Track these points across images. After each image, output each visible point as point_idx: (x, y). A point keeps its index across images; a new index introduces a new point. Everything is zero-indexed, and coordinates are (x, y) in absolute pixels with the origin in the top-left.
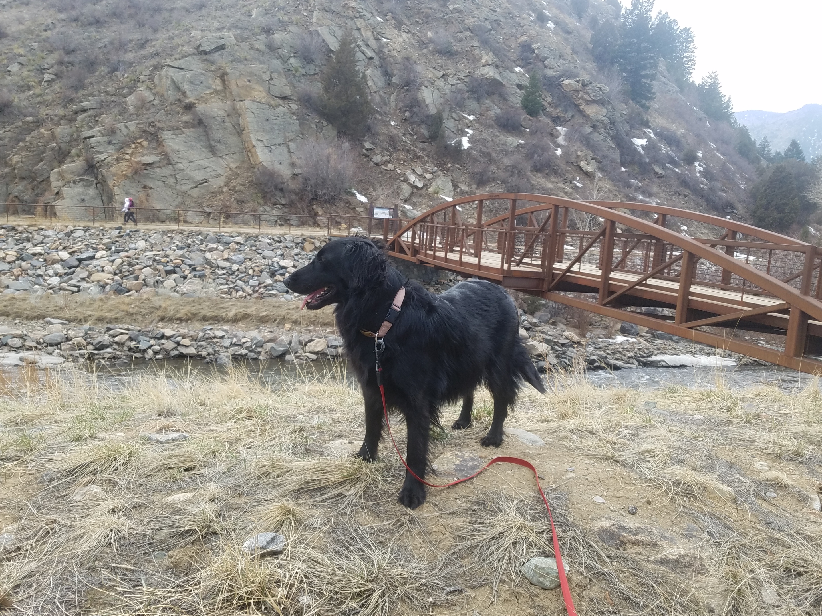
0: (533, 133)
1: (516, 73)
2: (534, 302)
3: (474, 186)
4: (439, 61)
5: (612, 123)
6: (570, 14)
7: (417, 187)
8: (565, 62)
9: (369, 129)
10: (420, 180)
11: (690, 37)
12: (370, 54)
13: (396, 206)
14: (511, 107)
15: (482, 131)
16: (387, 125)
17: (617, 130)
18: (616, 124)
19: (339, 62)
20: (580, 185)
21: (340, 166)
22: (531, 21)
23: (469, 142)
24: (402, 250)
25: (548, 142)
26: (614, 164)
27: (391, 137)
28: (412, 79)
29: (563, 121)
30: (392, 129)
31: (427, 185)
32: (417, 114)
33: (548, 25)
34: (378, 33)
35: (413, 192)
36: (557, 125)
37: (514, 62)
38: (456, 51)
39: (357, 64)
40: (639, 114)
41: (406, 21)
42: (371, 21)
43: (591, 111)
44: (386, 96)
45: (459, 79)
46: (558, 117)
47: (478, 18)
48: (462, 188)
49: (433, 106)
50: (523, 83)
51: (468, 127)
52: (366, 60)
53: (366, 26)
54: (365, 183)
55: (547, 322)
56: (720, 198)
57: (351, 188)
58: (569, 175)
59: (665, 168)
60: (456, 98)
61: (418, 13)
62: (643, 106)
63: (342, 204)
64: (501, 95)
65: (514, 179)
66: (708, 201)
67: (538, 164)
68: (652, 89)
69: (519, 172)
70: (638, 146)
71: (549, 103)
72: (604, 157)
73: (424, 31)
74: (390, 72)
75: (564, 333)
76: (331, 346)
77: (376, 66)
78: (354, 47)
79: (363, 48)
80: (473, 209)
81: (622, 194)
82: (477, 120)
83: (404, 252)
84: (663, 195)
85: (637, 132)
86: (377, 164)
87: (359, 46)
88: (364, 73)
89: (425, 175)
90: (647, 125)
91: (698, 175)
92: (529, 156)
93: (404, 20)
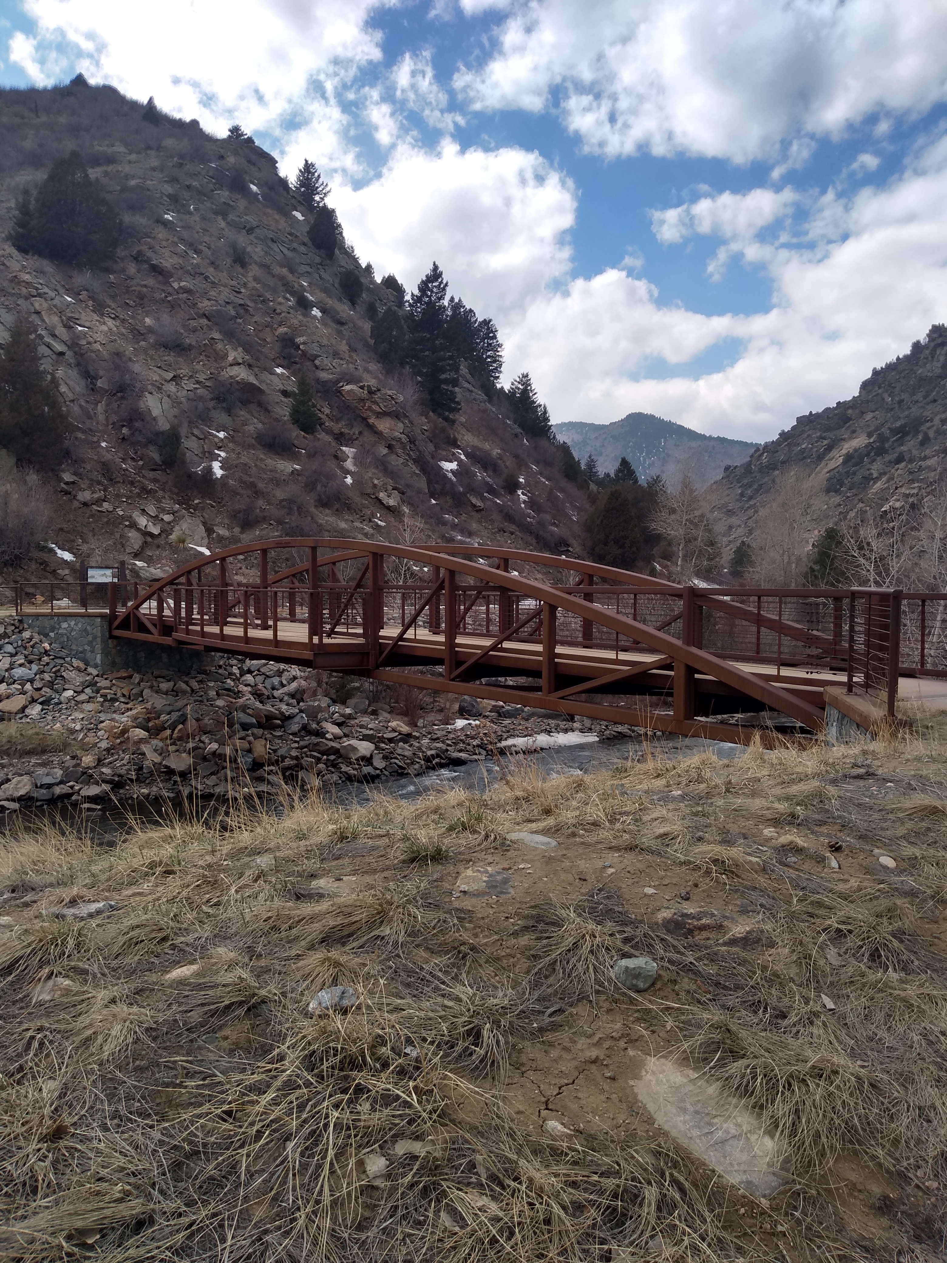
0: (311, 455)
1: (278, 375)
2: (343, 686)
3: (237, 530)
4: (166, 358)
5: (412, 441)
6: (340, 300)
7: (151, 535)
8: (342, 362)
9: (67, 454)
10: (155, 524)
11: (492, 332)
12: (59, 347)
13: (123, 563)
14: (277, 420)
15: (239, 453)
16: (96, 448)
17: (420, 451)
18: (417, 443)
19: (12, 360)
20: (383, 524)
21: (26, 510)
22: (291, 307)
23: (221, 468)
24: (142, 628)
25: (333, 466)
26: (421, 496)
27: (104, 464)
28: (129, 382)
29: (349, 440)
30: (105, 453)
31: (166, 530)
32: (140, 431)
33: (313, 313)
34: (69, 319)
35: (146, 542)
36: (342, 445)
37: (273, 360)
38: (190, 345)
39: (41, 362)
40: (443, 430)
41: (109, 301)
42: (56, 302)
43: (384, 425)
44: (90, 407)
45: (198, 382)
46: (342, 434)
47: (216, 301)
48: (221, 532)
49: (164, 418)
50: (289, 389)
51: (219, 448)
52: (54, 357)
53: (50, 309)
54: (68, 532)
55: (365, 712)
56: (552, 534)
57: (46, 541)
58: (366, 510)
59: (483, 499)
60: (196, 408)
61: (128, 292)
62: (447, 419)
63: (34, 566)
64: (260, 404)
65: (293, 518)
66: (538, 538)
67: (323, 496)
68: (456, 397)
69: (299, 508)
70: (447, 471)
71: (327, 415)
72: (408, 486)
73: (139, 317)
74: (92, 373)
75: (390, 724)
76: (42, 786)
77: (70, 365)
78: (35, 339)
79: (48, 339)
80: (239, 561)
81: (437, 534)
82: (231, 438)
83: (148, 631)
84: (485, 533)
85: (444, 453)
86: (85, 504)
87: (41, 337)
88: (52, 375)
89: (161, 516)
90: (454, 443)
91: (523, 506)
92: (310, 486)
93: (107, 301)
